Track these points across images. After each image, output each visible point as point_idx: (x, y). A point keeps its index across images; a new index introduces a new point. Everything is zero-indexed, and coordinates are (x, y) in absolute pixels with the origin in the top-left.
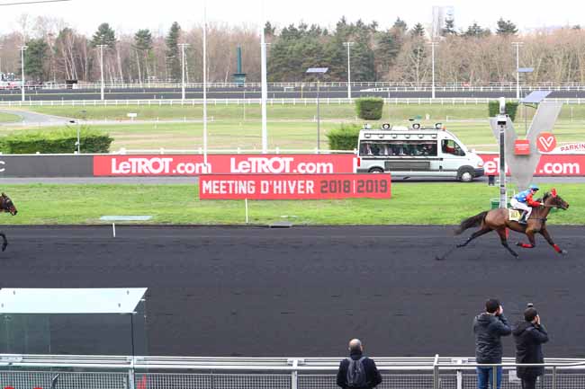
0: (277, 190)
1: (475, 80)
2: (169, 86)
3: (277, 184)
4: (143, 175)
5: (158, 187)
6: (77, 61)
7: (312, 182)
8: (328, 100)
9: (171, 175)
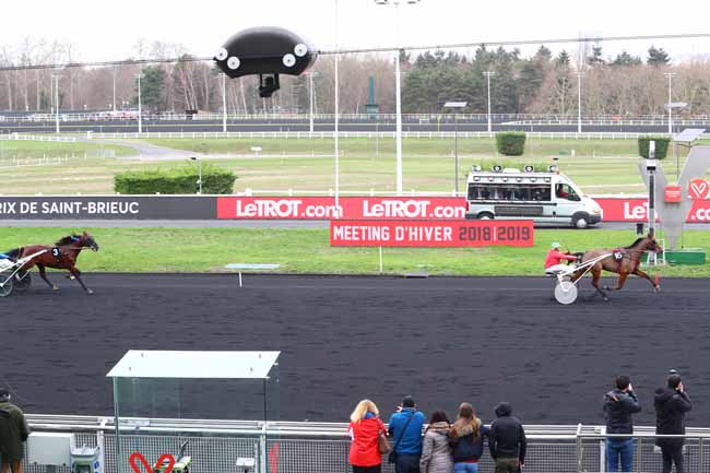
0: (413, 236)
1: (624, 113)
2: (297, 117)
3: (413, 231)
4: (270, 218)
5: (286, 231)
6: (198, 90)
7: (450, 229)
8: (467, 134)
9: (299, 218)
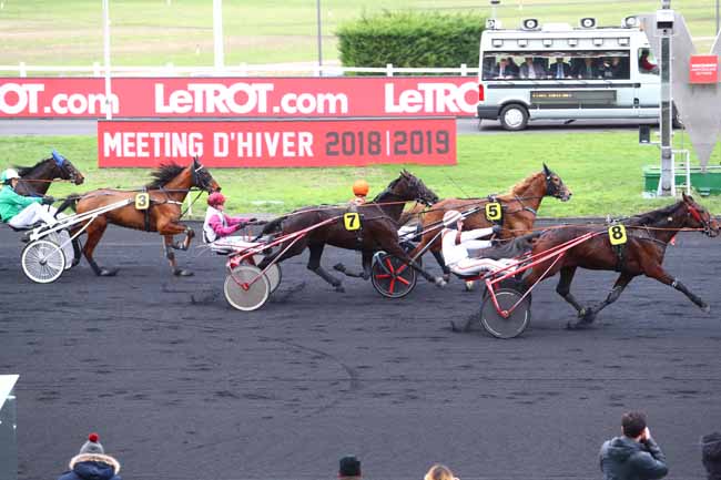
0: (245, 150)
3: (245, 140)
7: (310, 136)
9: (41, 116)
